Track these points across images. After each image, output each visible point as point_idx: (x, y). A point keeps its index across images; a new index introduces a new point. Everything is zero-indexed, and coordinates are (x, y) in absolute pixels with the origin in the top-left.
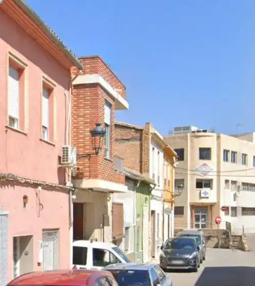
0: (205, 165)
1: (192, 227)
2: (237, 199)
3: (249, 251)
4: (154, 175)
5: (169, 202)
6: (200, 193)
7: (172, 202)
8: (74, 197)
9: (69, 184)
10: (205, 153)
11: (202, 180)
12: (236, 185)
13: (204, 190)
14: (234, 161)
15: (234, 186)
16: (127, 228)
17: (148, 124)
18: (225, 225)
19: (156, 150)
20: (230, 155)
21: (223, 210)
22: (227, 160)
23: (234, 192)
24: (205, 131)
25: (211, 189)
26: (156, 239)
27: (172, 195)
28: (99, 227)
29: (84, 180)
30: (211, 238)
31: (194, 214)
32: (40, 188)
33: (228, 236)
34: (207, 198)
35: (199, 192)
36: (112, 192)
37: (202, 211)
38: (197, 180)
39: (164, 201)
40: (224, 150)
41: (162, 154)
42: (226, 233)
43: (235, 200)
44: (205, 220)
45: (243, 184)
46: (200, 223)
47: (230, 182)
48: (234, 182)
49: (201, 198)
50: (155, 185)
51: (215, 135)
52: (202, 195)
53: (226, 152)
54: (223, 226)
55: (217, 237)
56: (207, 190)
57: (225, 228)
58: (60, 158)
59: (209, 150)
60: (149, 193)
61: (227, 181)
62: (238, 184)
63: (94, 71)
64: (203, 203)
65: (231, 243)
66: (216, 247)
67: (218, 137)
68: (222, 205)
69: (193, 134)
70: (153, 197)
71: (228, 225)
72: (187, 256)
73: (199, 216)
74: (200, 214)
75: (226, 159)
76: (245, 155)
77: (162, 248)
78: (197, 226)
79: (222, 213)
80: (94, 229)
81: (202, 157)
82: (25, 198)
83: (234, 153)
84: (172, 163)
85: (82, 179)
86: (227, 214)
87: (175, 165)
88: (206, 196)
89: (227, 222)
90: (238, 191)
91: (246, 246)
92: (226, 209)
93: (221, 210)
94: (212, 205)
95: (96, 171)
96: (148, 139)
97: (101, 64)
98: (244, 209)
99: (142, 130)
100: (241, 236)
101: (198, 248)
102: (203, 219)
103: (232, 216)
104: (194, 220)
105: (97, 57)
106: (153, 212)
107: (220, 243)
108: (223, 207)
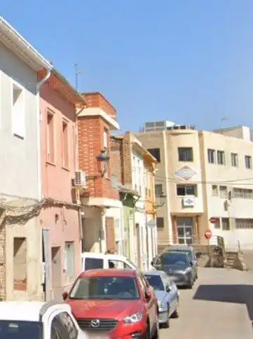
0: (186, 167)
1: (175, 242)
2: (229, 208)
3: (247, 270)
4: (136, 186)
5: (151, 213)
6: (183, 201)
7: (153, 214)
8: (83, 213)
9: (79, 202)
10: (185, 154)
11: (184, 185)
12: (226, 191)
13: (187, 197)
14: (221, 162)
15: (223, 192)
16: (117, 242)
17: (128, 133)
18: (216, 240)
19: (137, 158)
20: (215, 155)
21: (212, 222)
22: (212, 162)
23: (224, 200)
24: (183, 128)
25: (196, 195)
26: (141, 254)
27: (153, 206)
28: (98, 241)
29: (90, 198)
30: (202, 256)
31: (176, 227)
32: (64, 207)
33: (221, 253)
34: (192, 207)
35: (181, 200)
36: (108, 207)
37: (186, 223)
38: (178, 185)
39: (147, 213)
40: (209, 150)
41: (141, 162)
42: (219, 250)
43: (226, 209)
44: (191, 234)
45: (236, 190)
46: (185, 238)
47: (218, 188)
48: (224, 188)
49: (184, 207)
50: (139, 197)
51: (196, 132)
52: (186, 204)
53: (211, 152)
54: (213, 242)
55: (208, 254)
56: (191, 197)
57: (216, 244)
58: (73, 180)
59: (189, 150)
60: (133, 205)
61: (214, 187)
62: (228, 190)
63: (95, 104)
64: (186, 214)
65: (225, 261)
66: (208, 266)
67: (200, 135)
68: (210, 216)
69: (169, 132)
70: (137, 210)
71: (220, 240)
72: (181, 272)
73: (183, 229)
74: (184, 227)
75: (211, 160)
76: (234, 155)
77: (152, 264)
78: (181, 241)
79: (211, 226)
80: (94, 242)
81: (181, 159)
82: (57, 216)
83: (221, 153)
84: (151, 170)
85: (88, 197)
86: (217, 226)
87: (154, 172)
88: (191, 204)
89: (218, 237)
90: (230, 199)
91: (244, 264)
92: (215, 221)
93: (209, 222)
94: (198, 216)
95: (100, 190)
96: (129, 149)
97: (101, 98)
98: (238, 220)
99: (122, 139)
100: (236, 254)
101: (191, 264)
102: (188, 233)
103: (224, 229)
104: (177, 234)
105: (98, 94)
106: (137, 225)
107: (212, 261)
108: (212, 218)
